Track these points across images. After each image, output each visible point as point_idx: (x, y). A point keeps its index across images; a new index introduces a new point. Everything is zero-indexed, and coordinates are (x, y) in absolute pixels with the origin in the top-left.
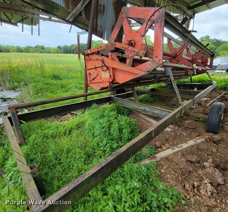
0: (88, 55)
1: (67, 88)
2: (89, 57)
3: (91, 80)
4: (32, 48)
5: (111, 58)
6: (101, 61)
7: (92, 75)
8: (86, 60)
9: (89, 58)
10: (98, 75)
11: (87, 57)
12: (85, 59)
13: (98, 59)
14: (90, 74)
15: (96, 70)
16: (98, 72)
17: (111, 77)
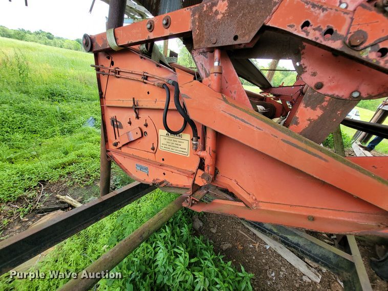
0: (109, 52)
1: (73, 122)
2: (112, 63)
3: (119, 145)
4: (29, 32)
5: (215, 85)
6: (163, 86)
7: (122, 127)
8: (102, 70)
9: (112, 68)
10: (143, 134)
11: (105, 63)
12: (98, 70)
13: (146, 78)
14: (116, 124)
15: (138, 117)
16: (146, 125)
17: (202, 166)
